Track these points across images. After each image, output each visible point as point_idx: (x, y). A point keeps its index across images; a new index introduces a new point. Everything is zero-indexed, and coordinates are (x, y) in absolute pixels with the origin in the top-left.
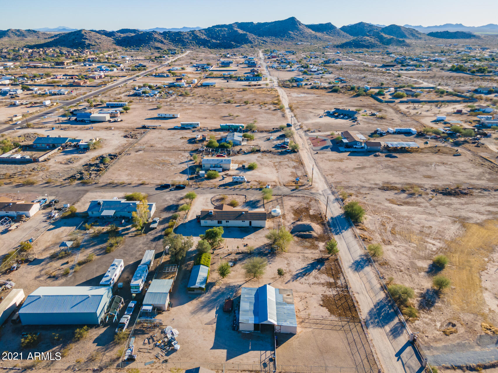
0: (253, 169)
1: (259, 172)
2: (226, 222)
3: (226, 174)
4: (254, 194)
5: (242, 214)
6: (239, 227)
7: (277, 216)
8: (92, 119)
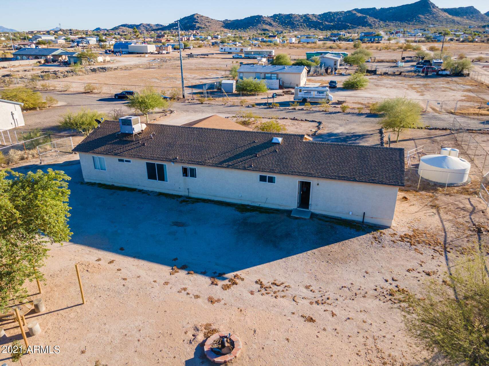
0: (356, 90)
1: (370, 93)
2: (185, 172)
3: (283, 92)
4: (348, 122)
5: (270, 144)
6: (243, 208)
7: (450, 185)
8: (130, 50)
